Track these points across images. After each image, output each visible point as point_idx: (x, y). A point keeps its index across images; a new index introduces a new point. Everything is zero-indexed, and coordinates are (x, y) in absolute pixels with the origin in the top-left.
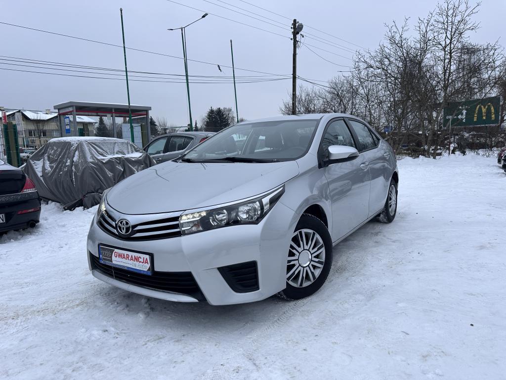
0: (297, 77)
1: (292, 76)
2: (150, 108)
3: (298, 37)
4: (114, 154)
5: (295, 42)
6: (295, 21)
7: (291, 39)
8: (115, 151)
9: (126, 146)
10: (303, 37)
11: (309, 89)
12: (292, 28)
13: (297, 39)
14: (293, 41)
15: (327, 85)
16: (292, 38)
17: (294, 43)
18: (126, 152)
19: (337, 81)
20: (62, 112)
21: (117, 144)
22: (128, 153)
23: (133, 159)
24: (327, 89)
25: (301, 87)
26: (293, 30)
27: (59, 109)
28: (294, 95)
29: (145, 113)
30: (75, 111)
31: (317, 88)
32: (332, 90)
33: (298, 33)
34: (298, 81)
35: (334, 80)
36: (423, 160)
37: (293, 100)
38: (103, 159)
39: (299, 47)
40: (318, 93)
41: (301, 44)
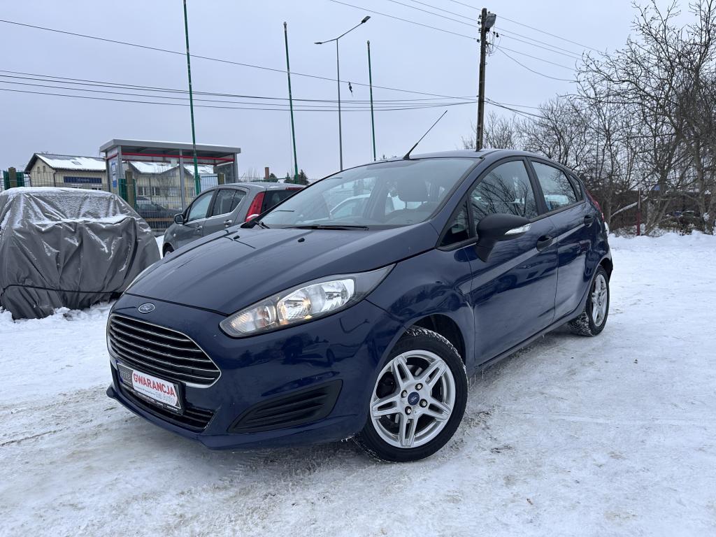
0: (485, 100)
1: (477, 98)
2: (239, 151)
3: (489, 36)
4: (78, 217)
5: (484, 44)
6: (484, 11)
7: (478, 41)
8: (83, 212)
9: (105, 204)
10: (497, 36)
11: (508, 119)
12: (479, 23)
13: (488, 40)
14: (480, 44)
15: (538, 112)
16: (480, 39)
17: (482, 46)
18: (102, 213)
19: (555, 106)
20: (110, 155)
21: (88, 200)
22: (107, 215)
23: (104, 226)
24: (537, 119)
25: (492, 117)
26: (480, 26)
27: (106, 151)
28: (480, 129)
29: (231, 157)
30: (120, 153)
31: (522, 118)
32: (546, 121)
33: (488, 30)
34: (486, 106)
35: (549, 105)
36: (698, 238)
37: (478, 138)
38: (44, 226)
39: (491, 52)
40: (522, 126)
41: (494, 48)
